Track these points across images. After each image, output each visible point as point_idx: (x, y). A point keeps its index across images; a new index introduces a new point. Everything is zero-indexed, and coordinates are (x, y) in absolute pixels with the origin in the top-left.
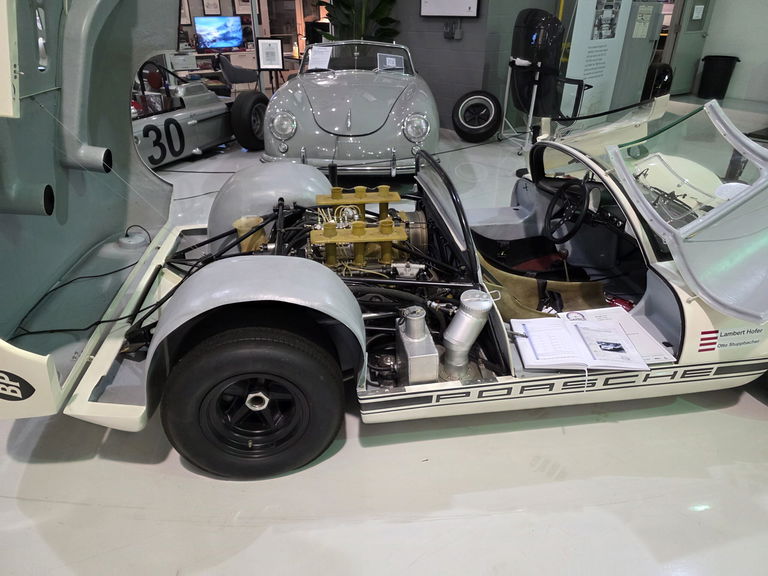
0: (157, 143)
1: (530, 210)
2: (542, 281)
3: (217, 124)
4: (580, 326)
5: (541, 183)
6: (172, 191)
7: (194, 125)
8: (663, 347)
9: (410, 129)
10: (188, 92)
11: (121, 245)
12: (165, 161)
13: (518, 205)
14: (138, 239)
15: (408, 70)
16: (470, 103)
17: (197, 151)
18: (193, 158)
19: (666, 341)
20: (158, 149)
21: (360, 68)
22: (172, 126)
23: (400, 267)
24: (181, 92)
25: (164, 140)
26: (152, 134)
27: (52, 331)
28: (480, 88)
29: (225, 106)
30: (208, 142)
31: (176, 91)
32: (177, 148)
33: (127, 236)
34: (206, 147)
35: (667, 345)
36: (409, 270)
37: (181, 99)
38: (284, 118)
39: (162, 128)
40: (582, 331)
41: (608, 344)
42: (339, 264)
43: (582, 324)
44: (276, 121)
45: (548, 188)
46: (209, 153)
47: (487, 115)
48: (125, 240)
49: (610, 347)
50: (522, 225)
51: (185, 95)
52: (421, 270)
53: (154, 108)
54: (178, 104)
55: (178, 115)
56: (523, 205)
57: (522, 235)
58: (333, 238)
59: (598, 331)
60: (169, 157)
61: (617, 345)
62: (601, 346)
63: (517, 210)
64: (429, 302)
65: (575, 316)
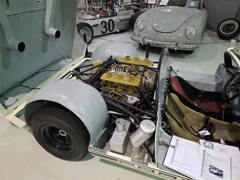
0: (105, 27)
2: (208, 117)
3: (127, 22)
4: (207, 152)
5: (229, 69)
7: (118, 22)
9: (188, 32)
10: (120, 10)
12: (106, 33)
13: (219, 75)
14: (71, 60)
15: (199, 8)
16: (227, 23)
17: (118, 31)
18: (116, 33)
20: (105, 29)
21: (179, 5)
22: (111, 22)
24: (117, 10)
25: (107, 26)
26: (104, 24)
27: (27, 87)
28: (234, 17)
29: (131, 16)
30: (123, 27)
31: (115, 10)
32: (111, 29)
33: (69, 58)
34: (121, 29)
36: (132, 100)
37: (116, 13)
38: (141, 23)
39: (107, 22)
40: (206, 155)
41: (215, 169)
43: (209, 151)
44: (138, 23)
45: (232, 72)
46: (122, 32)
47: (234, 29)
48: (67, 60)
49: (216, 171)
50: (215, 86)
51: (118, 12)
52: (137, 101)
53: (108, 15)
54: (115, 14)
55: (114, 19)
56: (221, 76)
57: (213, 90)
58: (109, 78)
59: (214, 158)
60: (108, 32)
61: (221, 171)
62: (210, 169)
63: (217, 77)
64: (131, 118)
65: (208, 145)
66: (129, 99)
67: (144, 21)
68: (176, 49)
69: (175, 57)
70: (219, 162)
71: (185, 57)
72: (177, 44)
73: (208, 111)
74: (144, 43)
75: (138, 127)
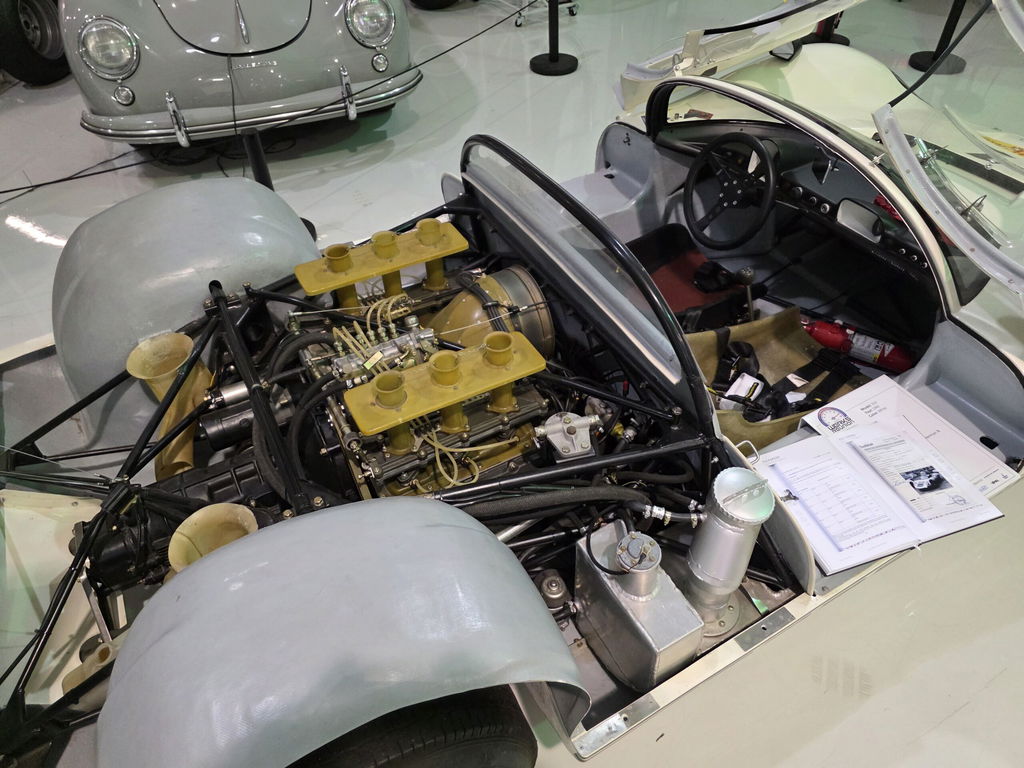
1: (643, 180)
2: (722, 331)
4: (855, 442)
8: (983, 450)
9: (359, 21)
13: (608, 165)
19: (983, 435)
23: (555, 432)
35: (988, 443)
38: (102, 34)
40: (868, 455)
41: (917, 474)
42: (418, 441)
44: (91, 44)
45: (681, 144)
49: (925, 481)
50: (635, 211)
52: (595, 428)
56: (620, 169)
58: (405, 408)
59: (886, 446)
61: (929, 471)
62: (911, 484)
63: (611, 177)
64: (648, 507)
65: (833, 418)
66: (557, 441)
67: (109, 18)
68: (353, 113)
69: (353, 150)
70: (901, 447)
72: (350, 96)
73: (700, 312)
74: (187, 132)
75: (699, 521)
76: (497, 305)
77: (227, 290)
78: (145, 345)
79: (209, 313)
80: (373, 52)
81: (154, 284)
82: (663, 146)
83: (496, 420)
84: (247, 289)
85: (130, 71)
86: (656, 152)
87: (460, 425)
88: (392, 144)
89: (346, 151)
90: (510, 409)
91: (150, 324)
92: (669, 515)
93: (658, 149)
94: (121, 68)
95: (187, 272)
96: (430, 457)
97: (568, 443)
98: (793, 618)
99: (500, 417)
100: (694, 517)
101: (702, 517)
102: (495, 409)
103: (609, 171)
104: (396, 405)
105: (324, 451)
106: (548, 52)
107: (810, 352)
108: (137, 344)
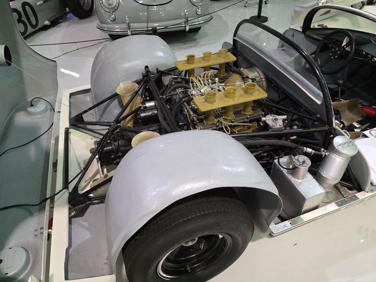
0: (20, 21)
6: (56, 66)
7: (41, 5)
11: (29, 113)
12: (28, 33)
14: (41, 106)
17: (47, 23)
18: (45, 28)
20: (21, 24)
22: (27, 7)
23: (269, 119)
25: (24, 18)
30: (52, 15)
32: (34, 23)
33: (32, 105)
34: (52, 19)
36: (275, 121)
39: (20, 9)
42: (216, 120)
45: (315, 36)
46: (54, 23)
48: (31, 109)
60: (30, 30)
63: (284, 50)
64: (305, 148)
65: (375, 133)
66: (270, 123)
68: (187, 29)
69: (185, 43)
71: (195, 40)
72: (187, 21)
74: (131, 31)
75: (325, 155)
76: (247, 77)
77: (150, 69)
78: (122, 85)
79: (144, 76)
80: (197, 8)
81: (127, 65)
82: (307, 37)
83: (245, 117)
84: (157, 69)
85: (115, 10)
86: (305, 39)
87: (231, 116)
88: (198, 42)
89: (182, 44)
90: (250, 114)
91: (124, 78)
92: (313, 151)
93: (306, 38)
94: (112, 8)
95: (137, 62)
96: (220, 126)
97: (274, 124)
98: (359, 199)
99: (246, 116)
100: (323, 153)
101: (327, 154)
102: (244, 113)
103: (283, 48)
104: (212, 103)
105: (180, 124)
106: (257, 15)
107: (362, 116)
108: (119, 85)
